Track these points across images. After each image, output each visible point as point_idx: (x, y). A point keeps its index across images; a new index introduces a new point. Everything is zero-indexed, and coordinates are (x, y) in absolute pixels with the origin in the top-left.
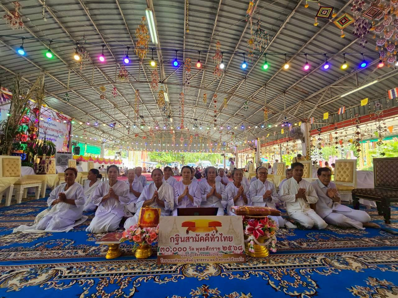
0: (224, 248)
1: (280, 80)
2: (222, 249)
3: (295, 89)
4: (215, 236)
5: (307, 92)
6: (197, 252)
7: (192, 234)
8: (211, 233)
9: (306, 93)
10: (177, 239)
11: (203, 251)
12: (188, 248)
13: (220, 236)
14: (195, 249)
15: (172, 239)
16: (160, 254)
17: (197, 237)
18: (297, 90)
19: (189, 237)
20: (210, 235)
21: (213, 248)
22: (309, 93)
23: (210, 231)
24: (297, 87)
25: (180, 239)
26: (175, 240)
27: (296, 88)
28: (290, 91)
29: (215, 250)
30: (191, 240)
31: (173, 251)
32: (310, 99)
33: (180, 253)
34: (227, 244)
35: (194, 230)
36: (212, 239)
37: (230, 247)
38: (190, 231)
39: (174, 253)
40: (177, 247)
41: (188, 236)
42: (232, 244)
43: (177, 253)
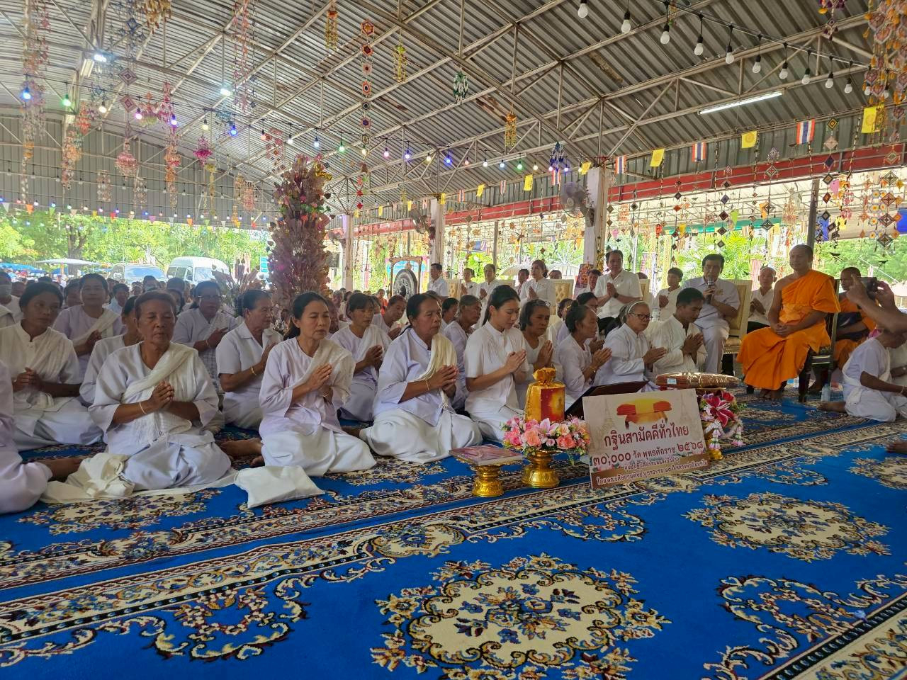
0: (681, 448)
1: (562, 21)
2: (677, 451)
3: (593, 60)
4: (665, 429)
5: (618, 77)
6: (645, 459)
7: (634, 427)
8: (659, 423)
9: (614, 80)
10: (614, 439)
11: (653, 457)
12: (632, 453)
13: (671, 428)
14: (642, 455)
15: (607, 439)
16: (594, 470)
17: (642, 432)
18: (596, 63)
19: (630, 434)
20: (659, 428)
21: (666, 450)
22: (624, 82)
23: (656, 419)
24: (601, 55)
25: (618, 439)
26: (612, 440)
27: (596, 58)
28: (577, 63)
29: (669, 451)
30: (634, 438)
31: (612, 463)
32: (620, 98)
33: (622, 464)
34: (682, 440)
35: (635, 421)
36: (663, 434)
37: (687, 444)
38: (630, 423)
39: (613, 466)
40: (617, 453)
41: (628, 432)
42: (689, 439)
43: (618, 465)
